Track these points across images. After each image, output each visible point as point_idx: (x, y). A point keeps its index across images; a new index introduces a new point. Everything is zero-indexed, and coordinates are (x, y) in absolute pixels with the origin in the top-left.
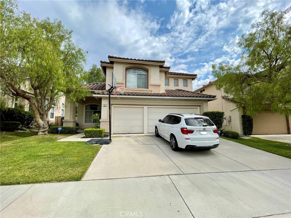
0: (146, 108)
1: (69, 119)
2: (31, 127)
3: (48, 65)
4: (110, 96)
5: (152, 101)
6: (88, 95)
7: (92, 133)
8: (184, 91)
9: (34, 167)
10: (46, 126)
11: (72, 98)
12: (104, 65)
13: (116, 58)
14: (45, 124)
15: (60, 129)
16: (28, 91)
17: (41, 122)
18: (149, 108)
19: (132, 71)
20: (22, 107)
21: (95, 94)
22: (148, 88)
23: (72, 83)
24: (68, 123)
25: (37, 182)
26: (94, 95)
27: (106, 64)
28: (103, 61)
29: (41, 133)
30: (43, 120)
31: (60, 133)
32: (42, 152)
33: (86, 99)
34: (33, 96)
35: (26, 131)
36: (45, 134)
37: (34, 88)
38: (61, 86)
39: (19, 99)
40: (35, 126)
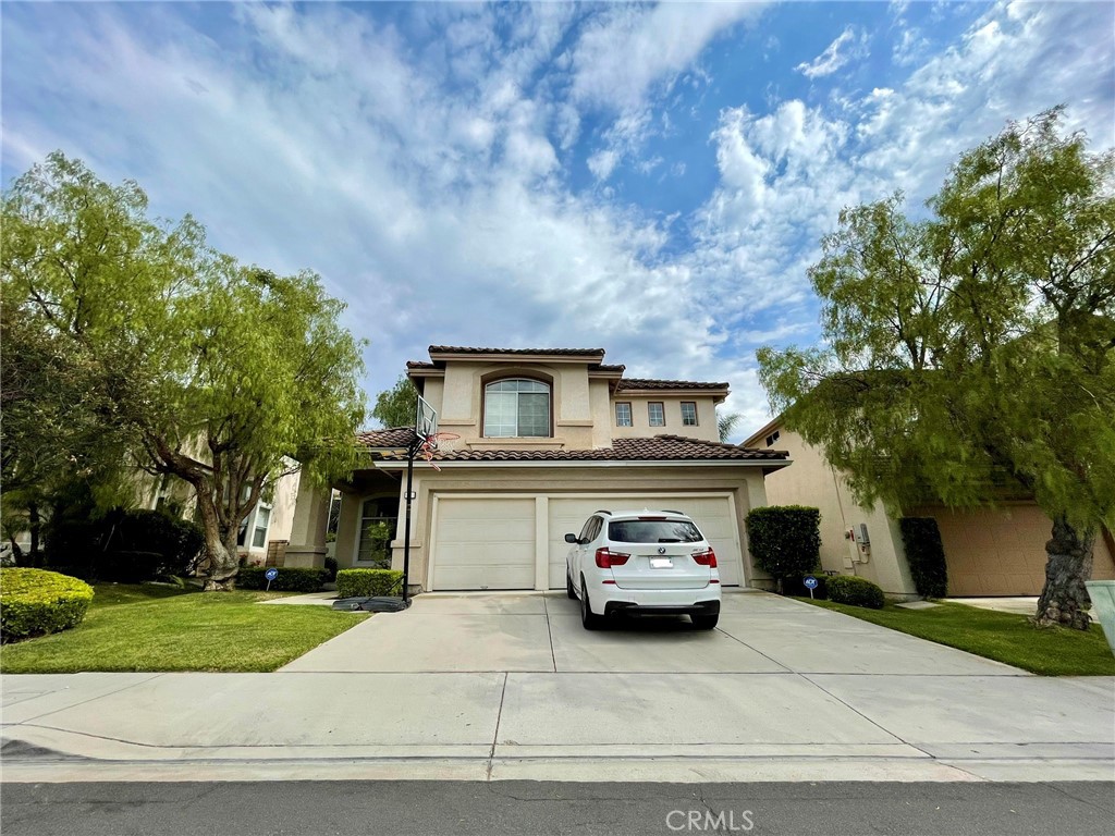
0: (542, 498)
1: (303, 543)
2: (193, 572)
3: (256, 386)
4: (410, 464)
5: (563, 478)
6: (361, 466)
7: (360, 584)
8: (681, 440)
9: (175, 643)
10: (232, 565)
11: (313, 474)
12: (418, 372)
13: (451, 350)
14: (229, 558)
15: (271, 574)
16: (199, 460)
17: (219, 549)
18: (554, 503)
19: (503, 384)
20: (176, 507)
21: (382, 459)
22: (552, 436)
23: (315, 430)
24: (299, 556)
25: (173, 669)
26: (378, 464)
27: (424, 370)
28: (415, 361)
29: (214, 585)
30: (224, 544)
31: (270, 589)
32: (205, 620)
33: (354, 478)
34: (211, 473)
35: (174, 582)
36: (225, 590)
37: (215, 448)
38: (283, 441)
39: (172, 484)
40: (203, 571)
